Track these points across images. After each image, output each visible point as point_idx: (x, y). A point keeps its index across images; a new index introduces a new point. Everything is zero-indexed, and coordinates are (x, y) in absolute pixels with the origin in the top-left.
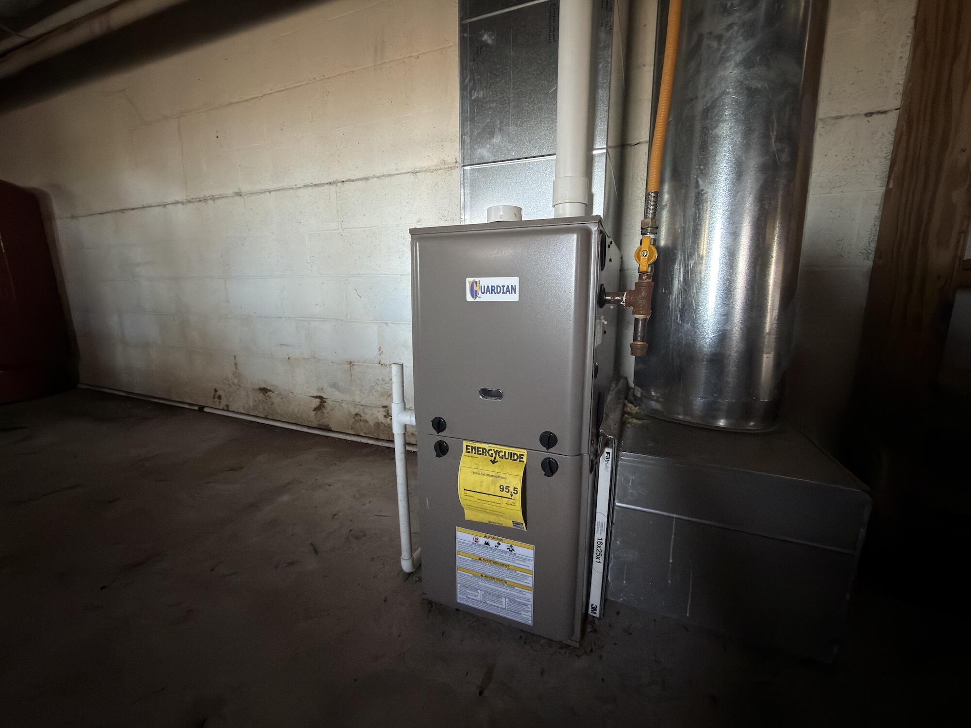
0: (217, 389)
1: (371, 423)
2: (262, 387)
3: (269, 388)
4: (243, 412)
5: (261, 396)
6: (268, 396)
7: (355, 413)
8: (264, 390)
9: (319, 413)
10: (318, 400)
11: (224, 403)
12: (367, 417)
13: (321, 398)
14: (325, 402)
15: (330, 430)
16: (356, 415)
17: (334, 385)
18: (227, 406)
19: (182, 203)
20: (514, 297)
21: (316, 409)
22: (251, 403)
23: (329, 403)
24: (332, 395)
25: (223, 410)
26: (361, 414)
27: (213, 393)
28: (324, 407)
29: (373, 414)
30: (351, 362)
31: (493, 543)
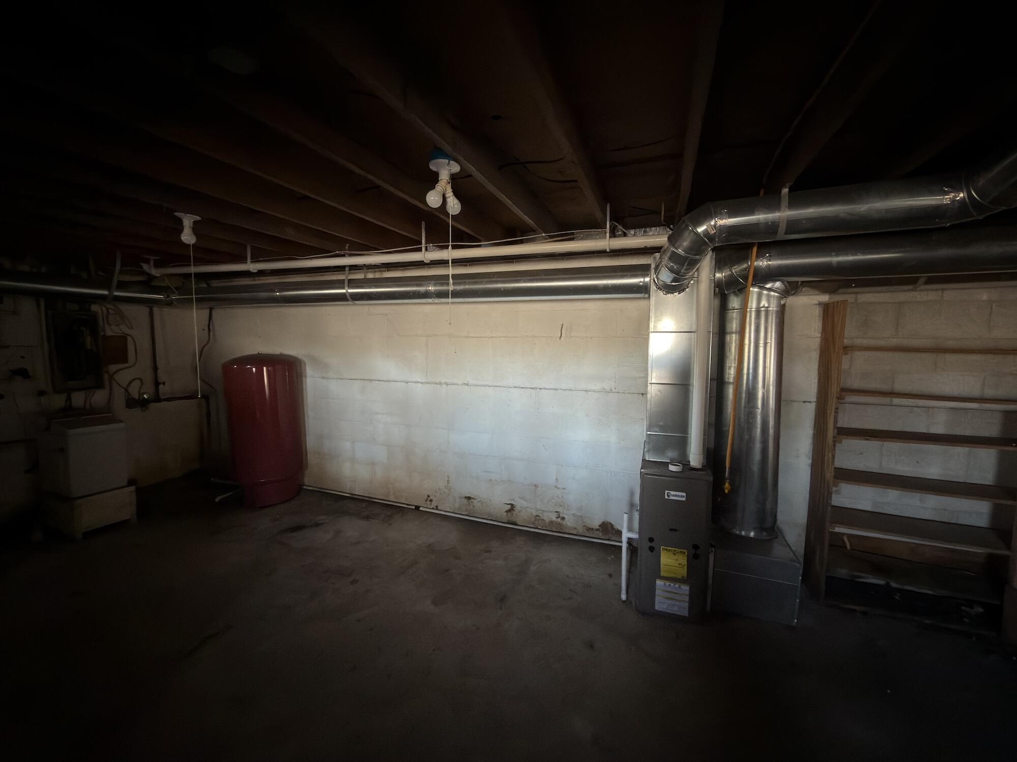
0: (430, 495)
1: (547, 521)
2: (467, 496)
3: (472, 497)
4: (449, 511)
5: (465, 501)
6: (471, 502)
7: (535, 515)
8: (469, 498)
9: (509, 513)
10: (510, 506)
11: (434, 504)
12: (544, 518)
13: (512, 505)
14: (514, 507)
15: (517, 525)
16: (537, 516)
17: (522, 498)
18: (437, 507)
19: (422, 383)
20: (684, 499)
21: (508, 511)
22: (457, 506)
23: (517, 508)
24: (519, 503)
25: (433, 509)
26: (540, 515)
27: (426, 497)
28: (513, 510)
29: (548, 516)
30: (535, 486)
31: (672, 585)
